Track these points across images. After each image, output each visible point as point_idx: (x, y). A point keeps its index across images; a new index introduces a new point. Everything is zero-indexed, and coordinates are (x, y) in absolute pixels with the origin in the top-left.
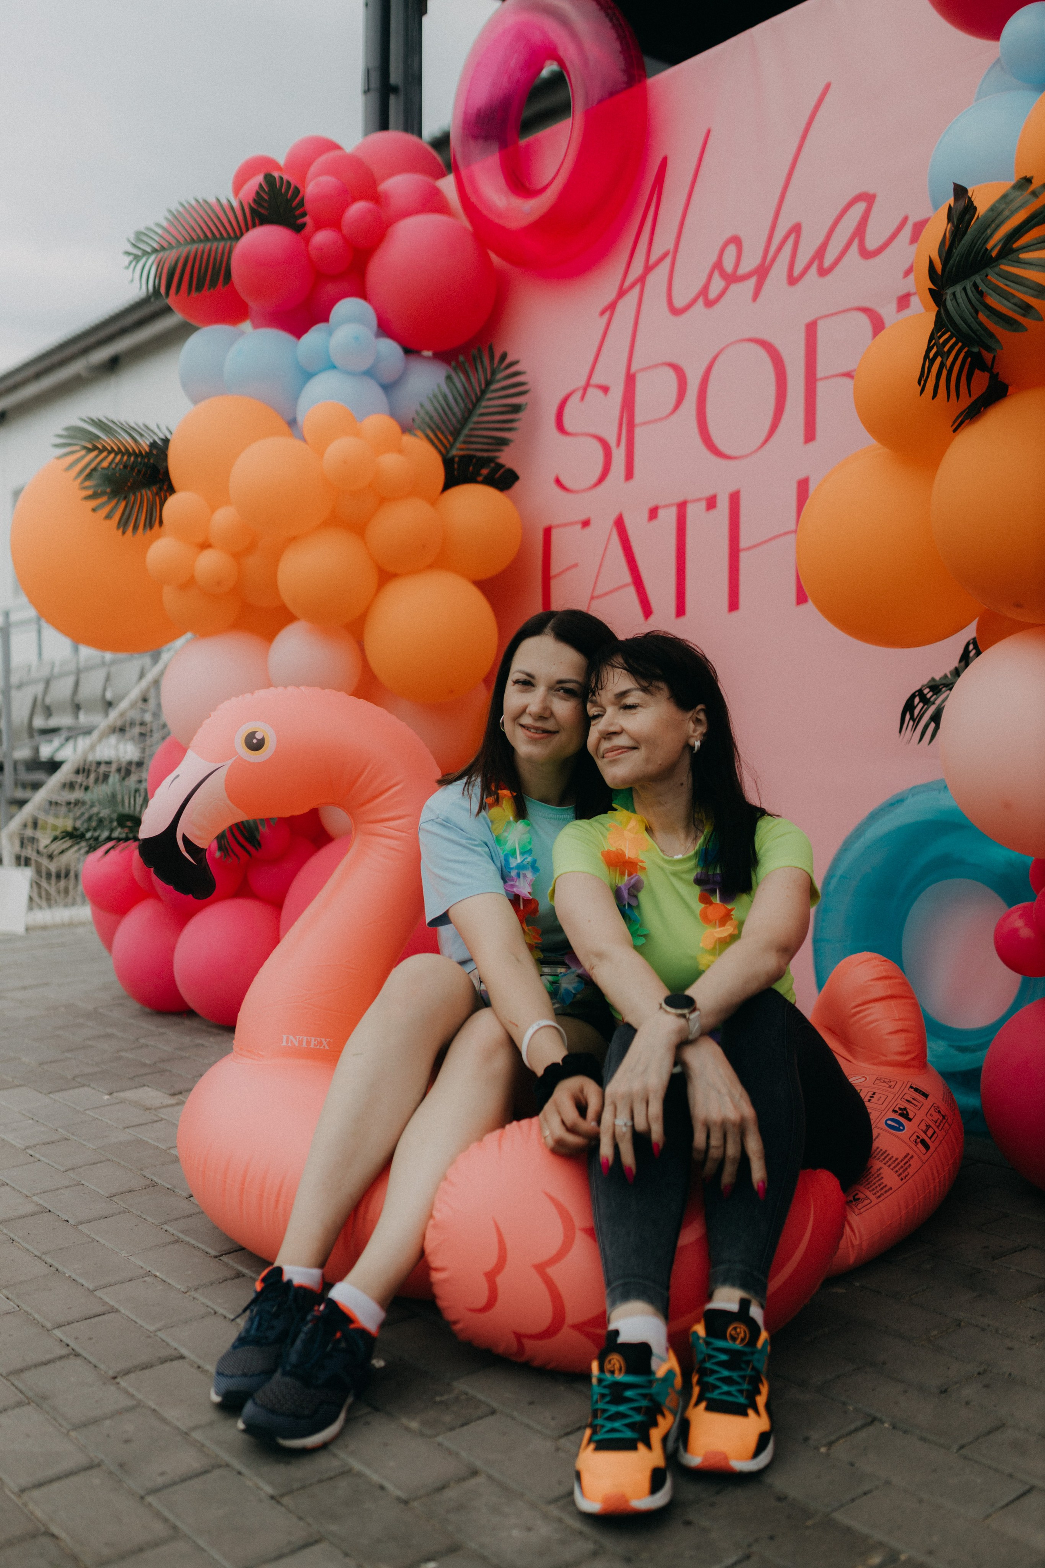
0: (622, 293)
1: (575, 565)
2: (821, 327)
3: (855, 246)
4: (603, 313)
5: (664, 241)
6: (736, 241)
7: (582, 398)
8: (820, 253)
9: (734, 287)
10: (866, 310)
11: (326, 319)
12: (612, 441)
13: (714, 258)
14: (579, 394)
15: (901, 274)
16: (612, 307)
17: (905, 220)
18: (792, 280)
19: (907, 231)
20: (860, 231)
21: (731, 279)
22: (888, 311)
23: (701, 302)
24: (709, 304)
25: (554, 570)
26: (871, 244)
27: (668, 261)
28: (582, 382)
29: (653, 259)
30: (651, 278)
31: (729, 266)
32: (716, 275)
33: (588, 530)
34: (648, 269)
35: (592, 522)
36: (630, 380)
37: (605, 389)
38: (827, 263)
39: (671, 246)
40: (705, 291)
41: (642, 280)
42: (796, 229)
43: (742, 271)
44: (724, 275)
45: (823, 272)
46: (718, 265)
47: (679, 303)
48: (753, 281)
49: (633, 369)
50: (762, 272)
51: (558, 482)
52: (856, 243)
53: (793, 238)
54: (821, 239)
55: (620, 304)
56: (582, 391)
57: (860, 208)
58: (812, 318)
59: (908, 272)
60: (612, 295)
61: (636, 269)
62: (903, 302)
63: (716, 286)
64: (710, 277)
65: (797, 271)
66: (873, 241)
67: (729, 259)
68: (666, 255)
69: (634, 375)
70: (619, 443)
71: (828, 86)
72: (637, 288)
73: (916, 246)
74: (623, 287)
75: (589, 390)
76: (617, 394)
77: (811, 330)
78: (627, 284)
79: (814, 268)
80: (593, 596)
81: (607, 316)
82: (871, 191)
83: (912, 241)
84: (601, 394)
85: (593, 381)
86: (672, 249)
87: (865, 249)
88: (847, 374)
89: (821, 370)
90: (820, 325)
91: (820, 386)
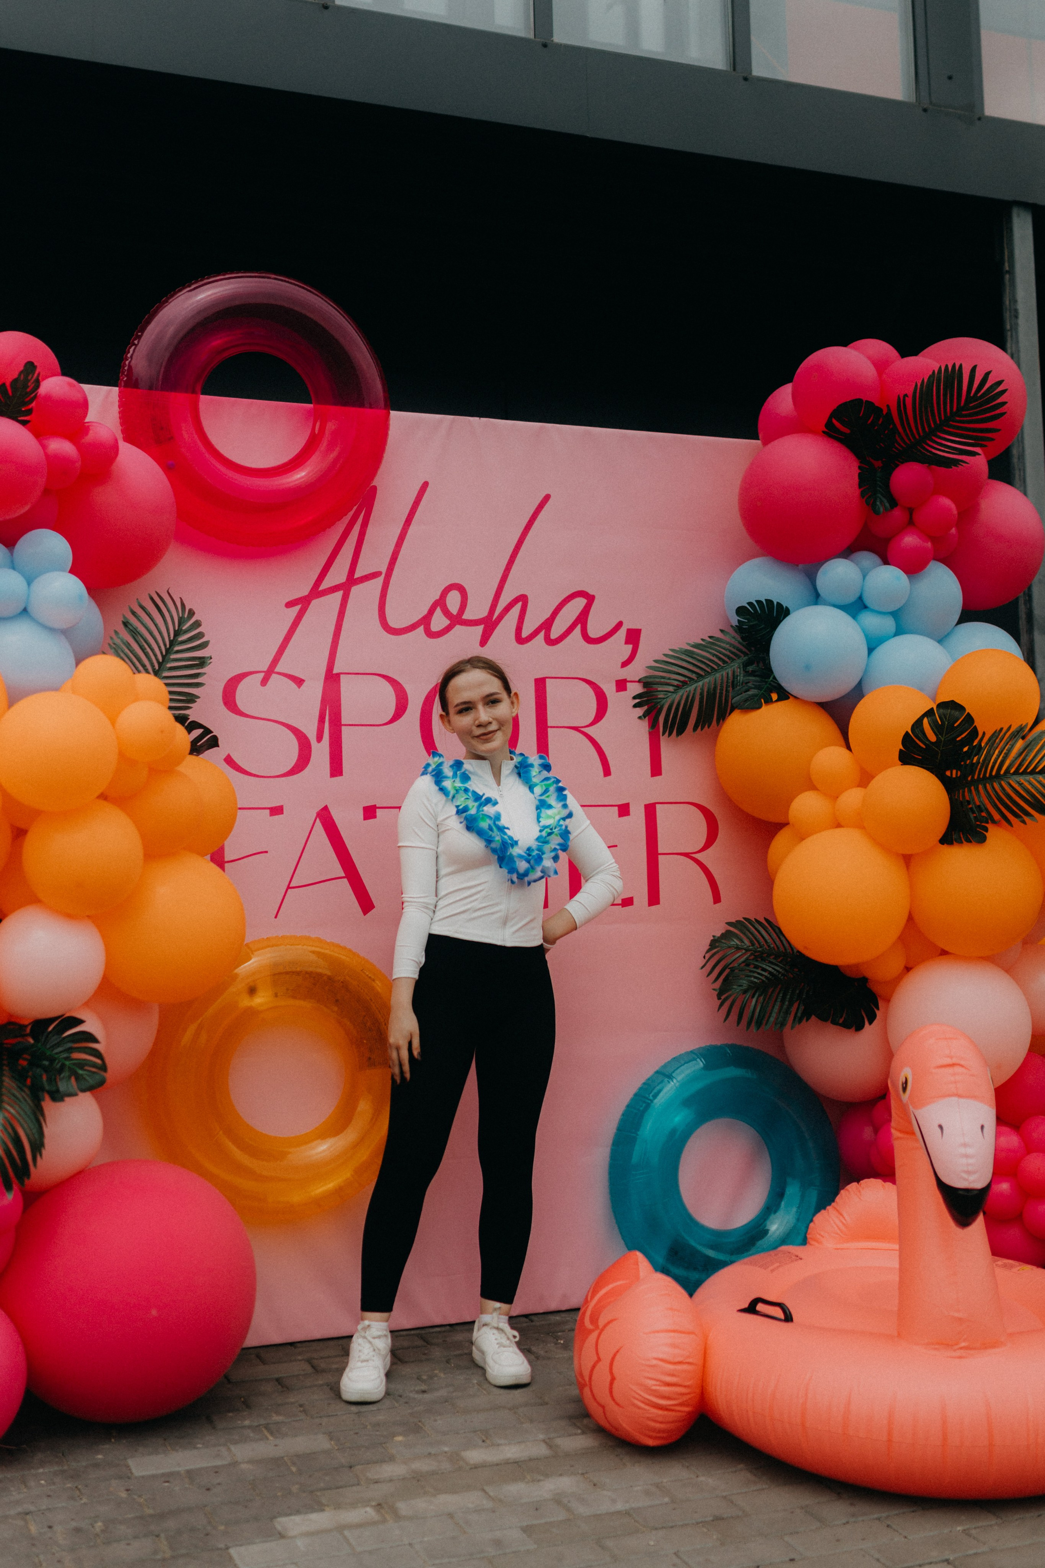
0: (316, 592)
1: (266, 852)
2: (551, 687)
3: (578, 629)
4: (289, 605)
5: (373, 559)
6: (461, 588)
7: (264, 682)
8: (547, 625)
9: (458, 628)
10: (589, 683)
12: (312, 735)
13: (437, 595)
14: (260, 676)
15: (620, 665)
16: (304, 603)
17: (620, 625)
18: (520, 640)
19: (622, 634)
20: (582, 619)
21: (456, 620)
22: (609, 689)
23: (421, 629)
24: (431, 634)
26: (593, 633)
27: (380, 580)
28: (264, 667)
29: (359, 573)
30: (355, 590)
31: (454, 608)
32: (438, 611)
33: (277, 818)
34: (352, 580)
35: (283, 811)
36: (332, 678)
37: (299, 682)
38: (554, 635)
39: (384, 570)
40: (425, 621)
41: (346, 588)
42: (523, 599)
43: (467, 616)
44: (446, 613)
45: (550, 642)
46: (440, 603)
47: (393, 623)
48: (480, 629)
49: (335, 671)
50: (489, 625)
51: (230, 761)
52: (578, 628)
53: (519, 606)
54: (548, 615)
55: (315, 603)
56: (262, 675)
57: (581, 602)
58: (540, 676)
59: (625, 664)
60: (304, 590)
61: (337, 575)
62: (621, 685)
63: (439, 621)
64: (431, 611)
65: (525, 634)
66: (594, 631)
67: (453, 601)
68: (375, 575)
69: (338, 675)
70: (319, 738)
71: (547, 498)
72: (339, 595)
73: (630, 647)
74: (319, 586)
75: (274, 676)
76: (314, 689)
77: (540, 684)
78: (324, 586)
79: (542, 634)
80: (291, 886)
81: (297, 608)
82: (591, 592)
83: (627, 643)
84: (293, 685)
85: (277, 670)
86: (384, 572)
87: (589, 637)
88: (575, 728)
89: (551, 720)
90: (549, 683)
91: (551, 732)
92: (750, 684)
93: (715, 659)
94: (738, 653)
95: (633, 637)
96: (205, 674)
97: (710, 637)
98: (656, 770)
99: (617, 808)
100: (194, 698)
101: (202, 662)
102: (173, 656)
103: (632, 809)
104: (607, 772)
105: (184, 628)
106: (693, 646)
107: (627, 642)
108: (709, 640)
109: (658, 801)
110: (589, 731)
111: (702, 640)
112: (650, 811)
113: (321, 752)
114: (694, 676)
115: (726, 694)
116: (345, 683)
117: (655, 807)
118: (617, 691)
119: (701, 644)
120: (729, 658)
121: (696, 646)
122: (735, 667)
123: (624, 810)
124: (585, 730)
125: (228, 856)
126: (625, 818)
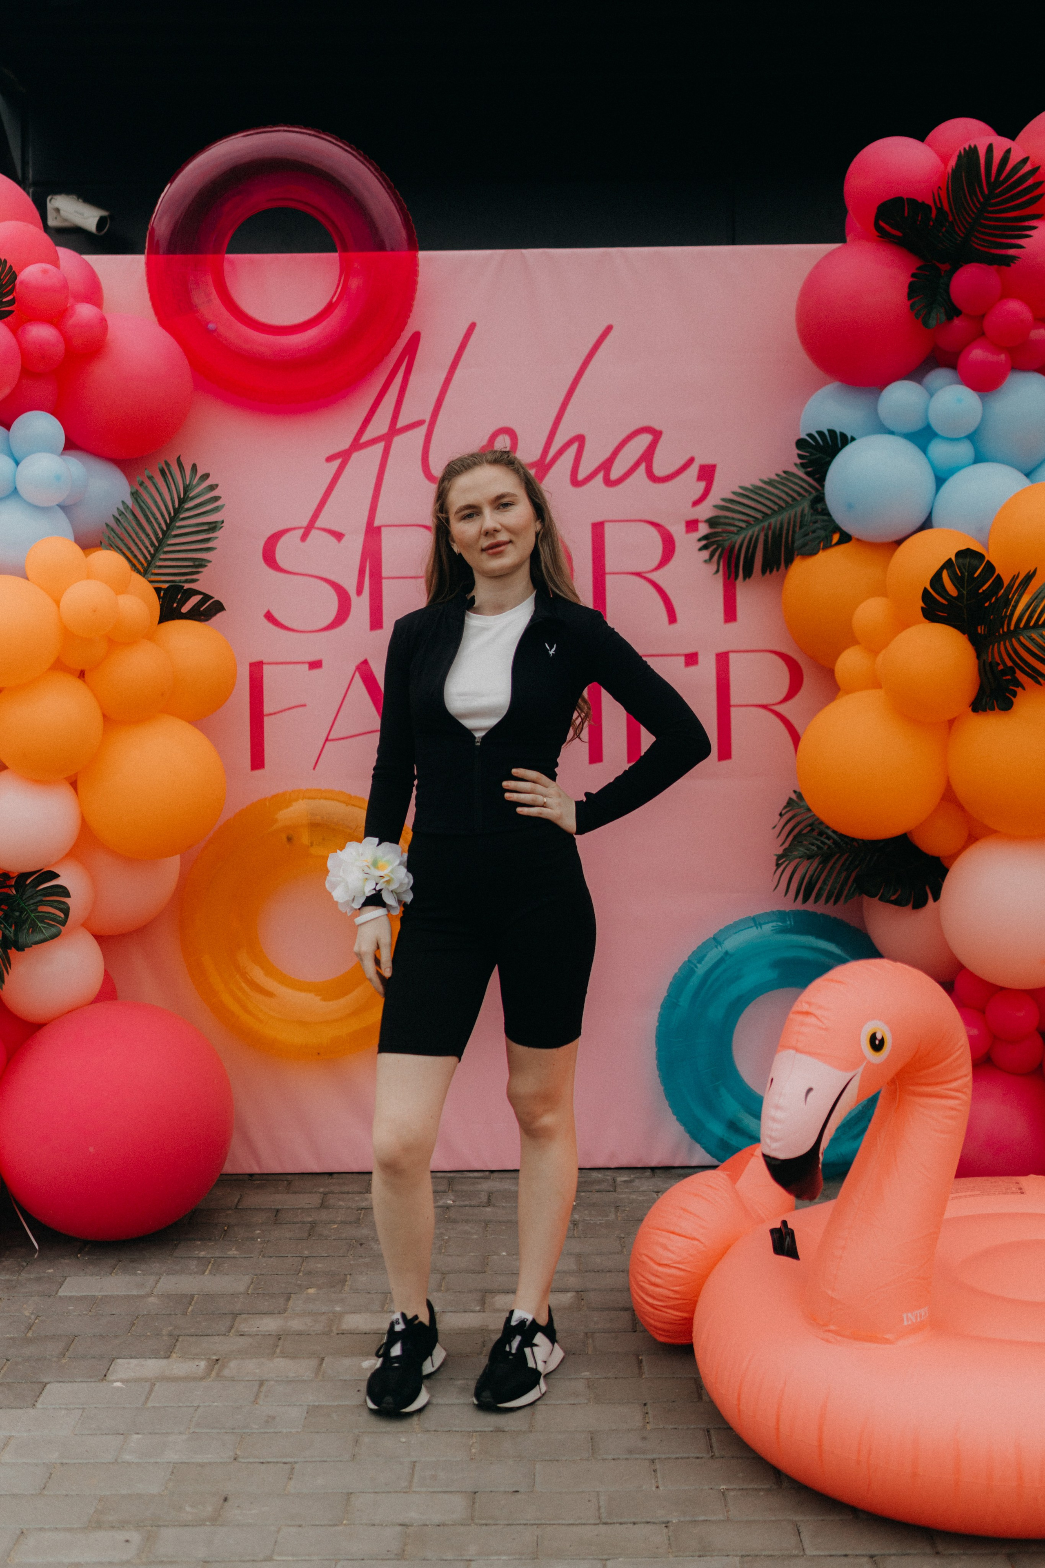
0: (357, 445)
1: (304, 705)
2: (609, 530)
3: (642, 469)
4: (329, 459)
5: (417, 406)
6: (511, 433)
7: (304, 538)
8: (606, 466)
10: (655, 525)
12: (352, 590)
15: (690, 504)
16: (345, 456)
17: (691, 460)
18: (575, 482)
19: (693, 471)
20: (647, 457)
22: (678, 530)
25: (269, 707)
27: (423, 428)
28: (303, 523)
29: (401, 423)
30: (397, 440)
33: (316, 672)
34: (394, 431)
35: (324, 664)
36: (373, 532)
37: (339, 536)
38: (615, 475)
39: (427, 416)
41: (387, 439)
42: (580, 439)
45: (608, 482)
49: (377, 523)
50: (541, 468)
51: (269, 616)
52: (643, 467)
53: (574, 447)
54: (607, 455)
55: (355, 456)
56: (301, 531)
57: (646, 438)
58: (599, 519)
59: (696, 503)
60: (345, 444)
61: (380, 425)
62: (692, 525)
65: (581, 476)
66: (659, 470)
68: (419, 423)
69: (379, 529)
70: (359, 592)
71: (610, 327)
72: (380, 446)
73: (702, 485)
74: (359, 440)
75: (314, 533)
76: (355, 543)
77: (598, 529)
78: (365, 438)
79: (601, 476)
80: (330, 737)
81: (337, 463)
82: (658, 428)
83: (699, 480)
84: (333, 540)
85: (318, 524)
86: (428, 419)
87: (654, 476)
88: (638, 574)
89: (609, 566)
90: (608, 528)
91: (609, 579)
92: (818, 525)
93: (784, 496)
94: (810, 489)
95: (707, 473)
96: (216, 538)
97: (785, 472)
98: (730, 614)
99: (682, 659)
100: (203, 563)
101: (213, 527)
102: (179, 524)
103: (701, 658)
104: (672, 618)
105: (190, 496)
106: (765, 482)
107: (700, 478)
108: (784, 475)
109: (732, 649)
110: (654, 576)
111: (777, 475)
112: (722, 660)
113: (361, 606)
114: (759, 516)
115: (792, 535)
116: (387, 536)
117: (728, 656)
118: (688, 531)
119: (775, 481)
120: (799, 494)
121: (770, 483)
122: (806, 505)
123: (691, 659)
124: (648, 575)
125: (267, 709)
126: (692, 669)
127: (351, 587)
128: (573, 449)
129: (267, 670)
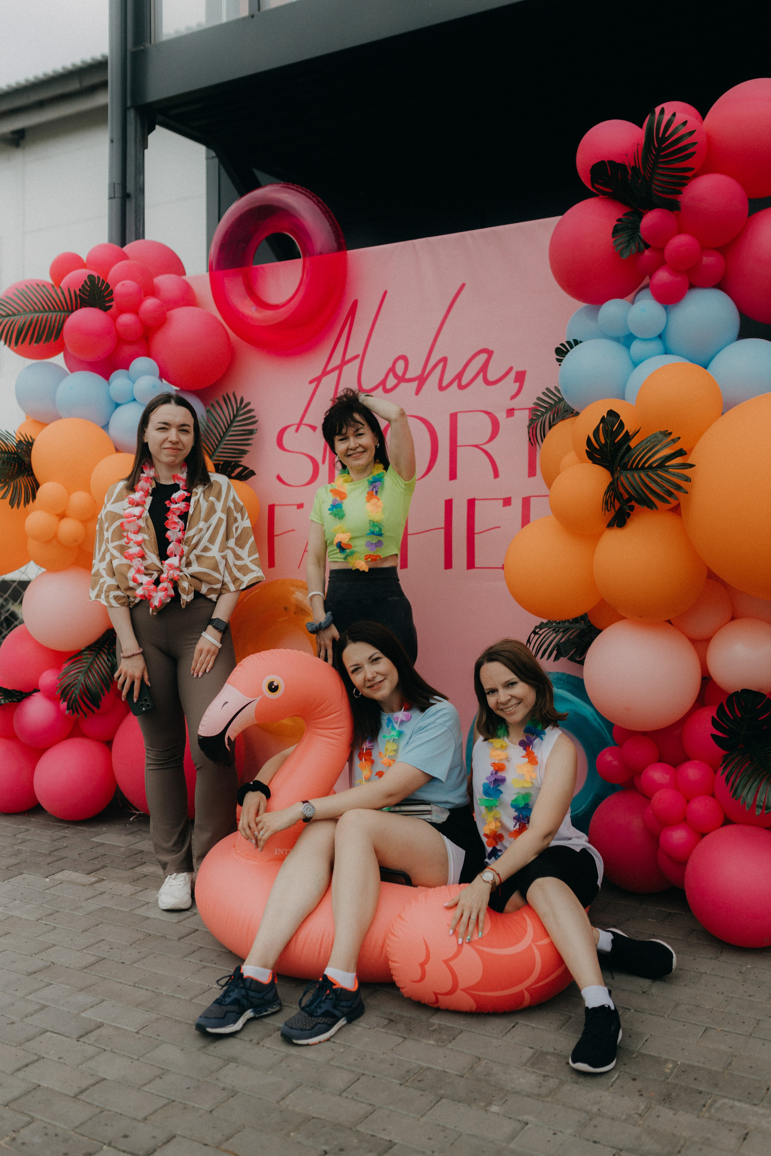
0: (325, 373)
1: (294, 530)
2: (460, 418)
3: (481, 377)
4: (311, 382)
5: (355, 348)
6: (404, 358)
7: (297, 430)
8: (459, 376)
9: (403, 385)
10: (487, 413)
11: (127, 368)
12: (320, 460)
13: (389, 365)
14: (295, 427)
15: (509, 398)
16: (318, 380)
17: (511, 369)
18: (441, 388)
19: (512, 375)
20: (484, 368)
21: (401, 379)
22: (501, 416)
23: (380, 389)
24: (387, 391)
25: (276, 532)
26: (491, 377)
27: (358, 360)
28: (297, 421)
29: (347, 358)
30: (345, 368)
31: (399, 372)
32: (391, 375)
33: (300, 510)
34: (344, 363)
35: (305, 506)
37: (314, 428)
38: (464, 382)
40: (383, 383)
41: (340, 368)
42: (444, 360)
43: (407, 376)
44: (396, 376)
45: (461, 387)
46: (392, 370)
47: (365, 386)
48: (415, 384)
50: (422, 380)
51: (279, 478)
52: (481, 375)
54: (459, 369)
55: (324, 380)
57: (484, 357)
58: (454, 411)
59: (513, 398)
60: (318, 373)
61: (336, 361)
62: (510, 412)
63: (391, 381)
64: (387, 376)
65: (445, 383)
66: (492, 376)
67: (400, 368)
68: (357, 357)
70: (323, 461)
71: (463, 285)
72: (336, 372)
73: (518, 385)
74: (326, 369)
75: (302, 426)
77: (454, 417)
78: (329, 368)
79: (456, 383)
81: (314, 384)
82: (491, 349)
83: (515, 381)
84: (311, 431)
85: (304, 422)
86: (361, 353)
87: (487, 380)
88: (476, 446)
89: (460, 441)
90: (459, 416)
91: (459, 450)
95: (520, 377)
98: (532, 472)
99: (502, 501)
100: (245, 451)
101: (252, 432)
102: (233, 429)
103: (513, 501)
104: (496, 475)
109: (533, 495)
110: (485, 447)
112: (526, 502)
113: (324, 469)
117: (530, 500)
118: (507, 417)
123: (507, 502)
124: (483, 447)
125: (276, 533)
126: (507, 508)
127: (319, 459)
128: (441, 366)
129: (276, 508)
